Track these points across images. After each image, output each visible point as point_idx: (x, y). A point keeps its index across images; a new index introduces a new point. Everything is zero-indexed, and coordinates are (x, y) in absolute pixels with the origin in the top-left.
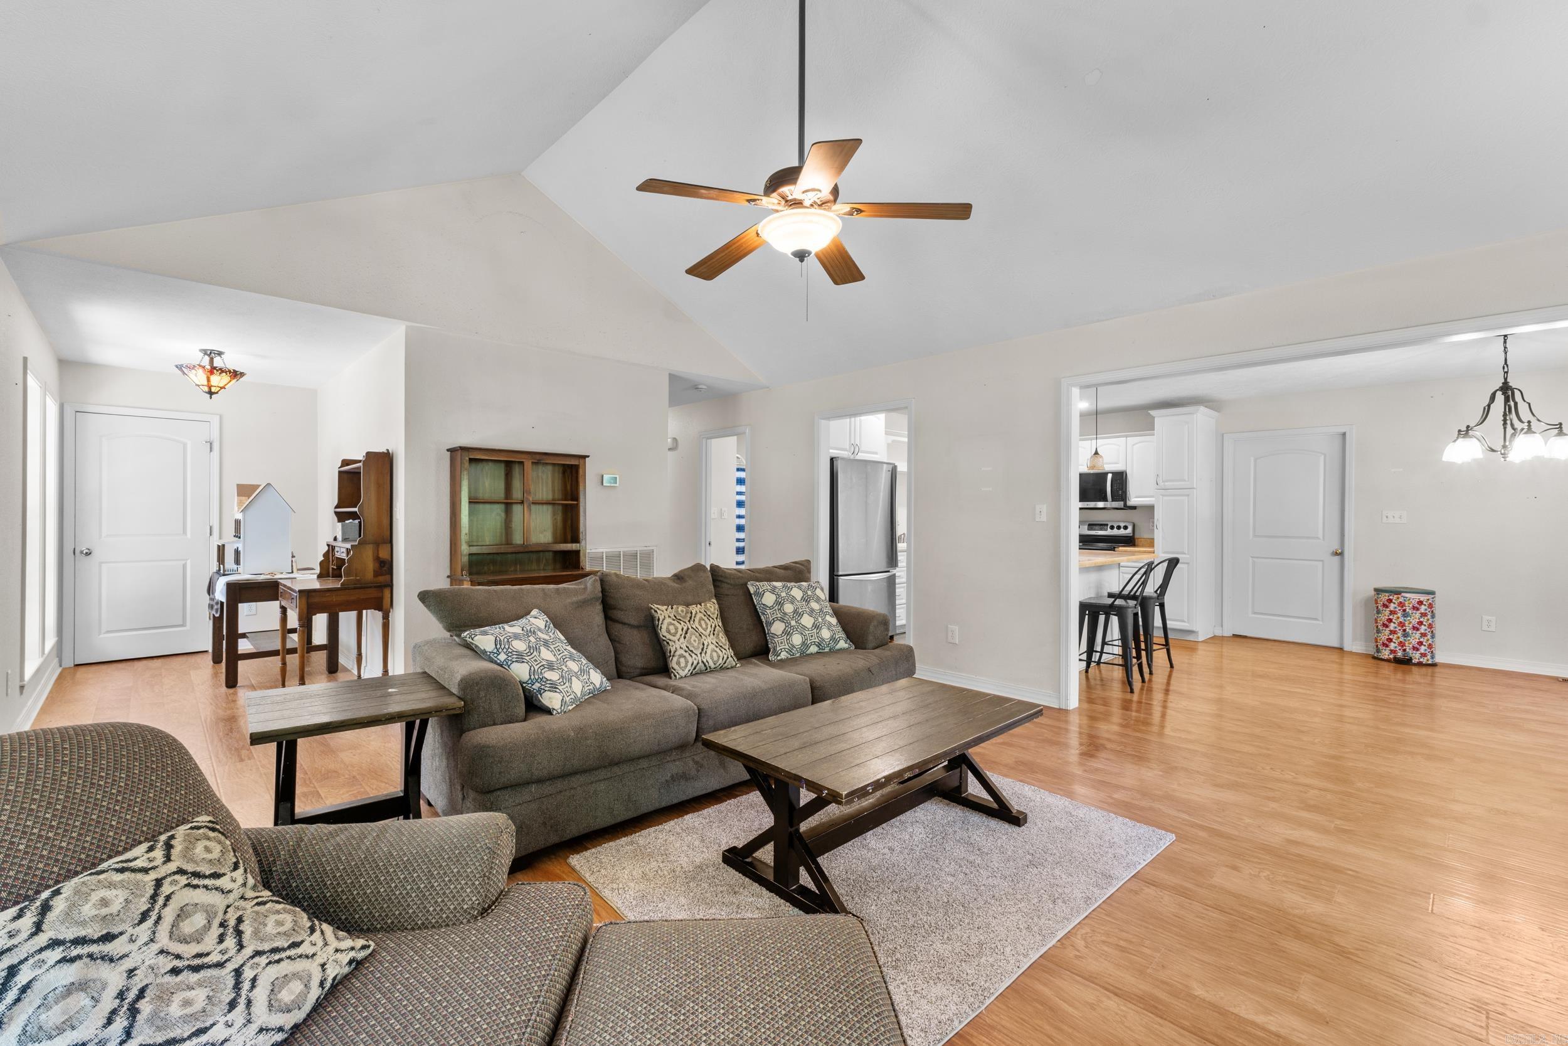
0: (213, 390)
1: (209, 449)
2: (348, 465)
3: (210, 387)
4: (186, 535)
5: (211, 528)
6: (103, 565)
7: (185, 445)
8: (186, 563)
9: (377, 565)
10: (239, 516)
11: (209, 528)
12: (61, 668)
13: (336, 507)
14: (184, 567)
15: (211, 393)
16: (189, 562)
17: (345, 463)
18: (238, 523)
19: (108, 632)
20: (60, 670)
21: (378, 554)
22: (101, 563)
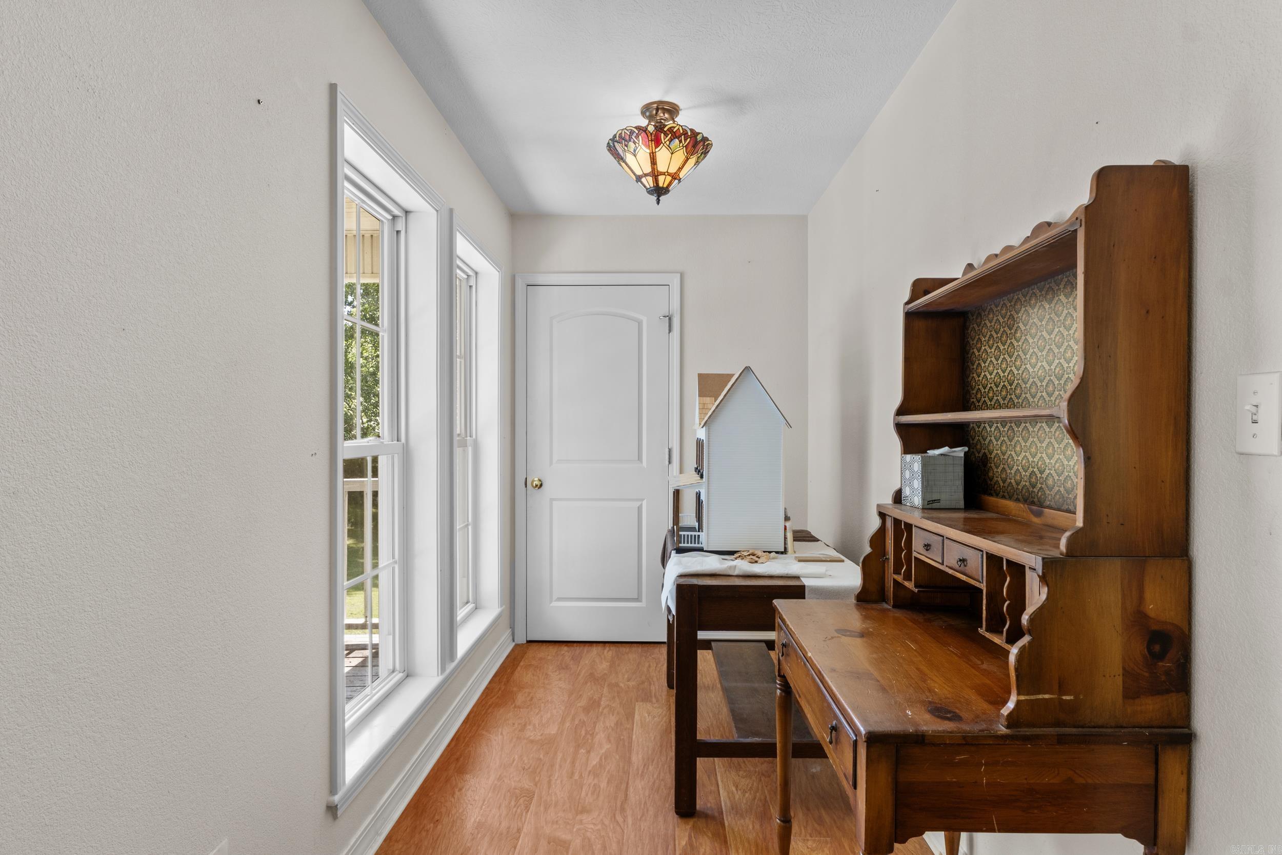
0: (663, 181)
1: (667, 331)
2: (926, 292)
3: (655, 175)
4: (642, 462)
5: (670, 451)
6: (554, 502)
7: (640, 324)
8: (641, 505)
9: (1139, 648)
10: (702, 434)
11: (667, 450)
12: (514, 644)
13: (900, 412)
14: (640, 509)
15: (659, 192)
16: (644, 503)
17: (921, 287)
18: (700, 444)
19: (559, 599)
20: (512, 645)
21: (1141, 598)
22: (552, 500)
